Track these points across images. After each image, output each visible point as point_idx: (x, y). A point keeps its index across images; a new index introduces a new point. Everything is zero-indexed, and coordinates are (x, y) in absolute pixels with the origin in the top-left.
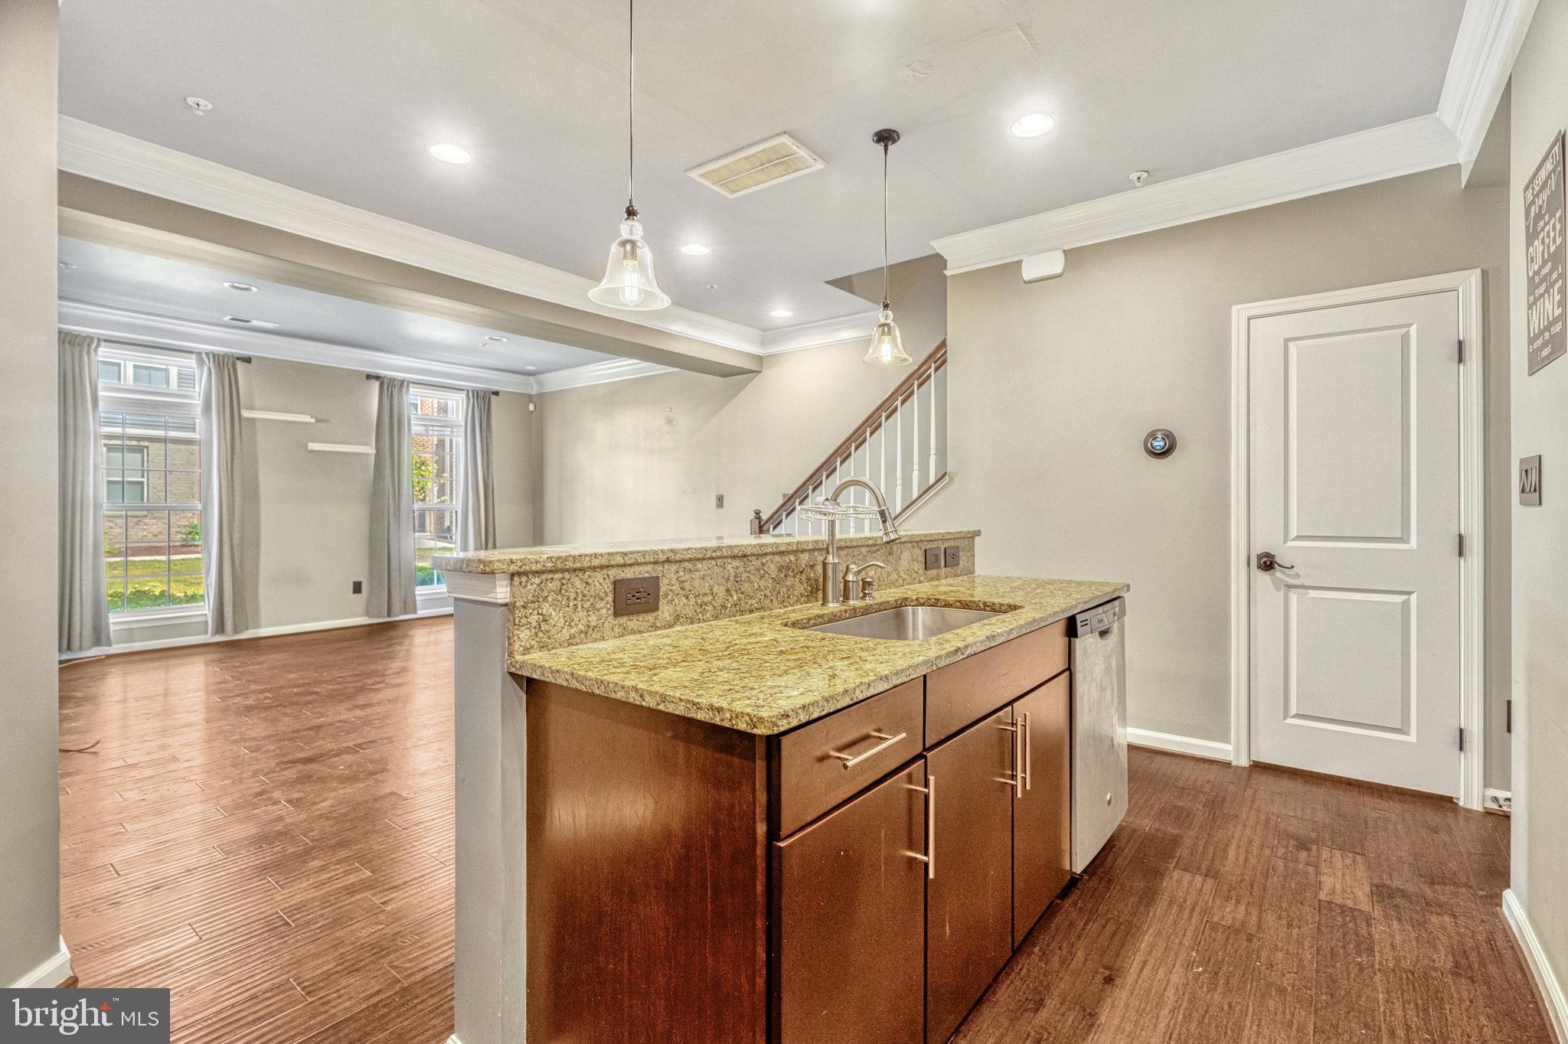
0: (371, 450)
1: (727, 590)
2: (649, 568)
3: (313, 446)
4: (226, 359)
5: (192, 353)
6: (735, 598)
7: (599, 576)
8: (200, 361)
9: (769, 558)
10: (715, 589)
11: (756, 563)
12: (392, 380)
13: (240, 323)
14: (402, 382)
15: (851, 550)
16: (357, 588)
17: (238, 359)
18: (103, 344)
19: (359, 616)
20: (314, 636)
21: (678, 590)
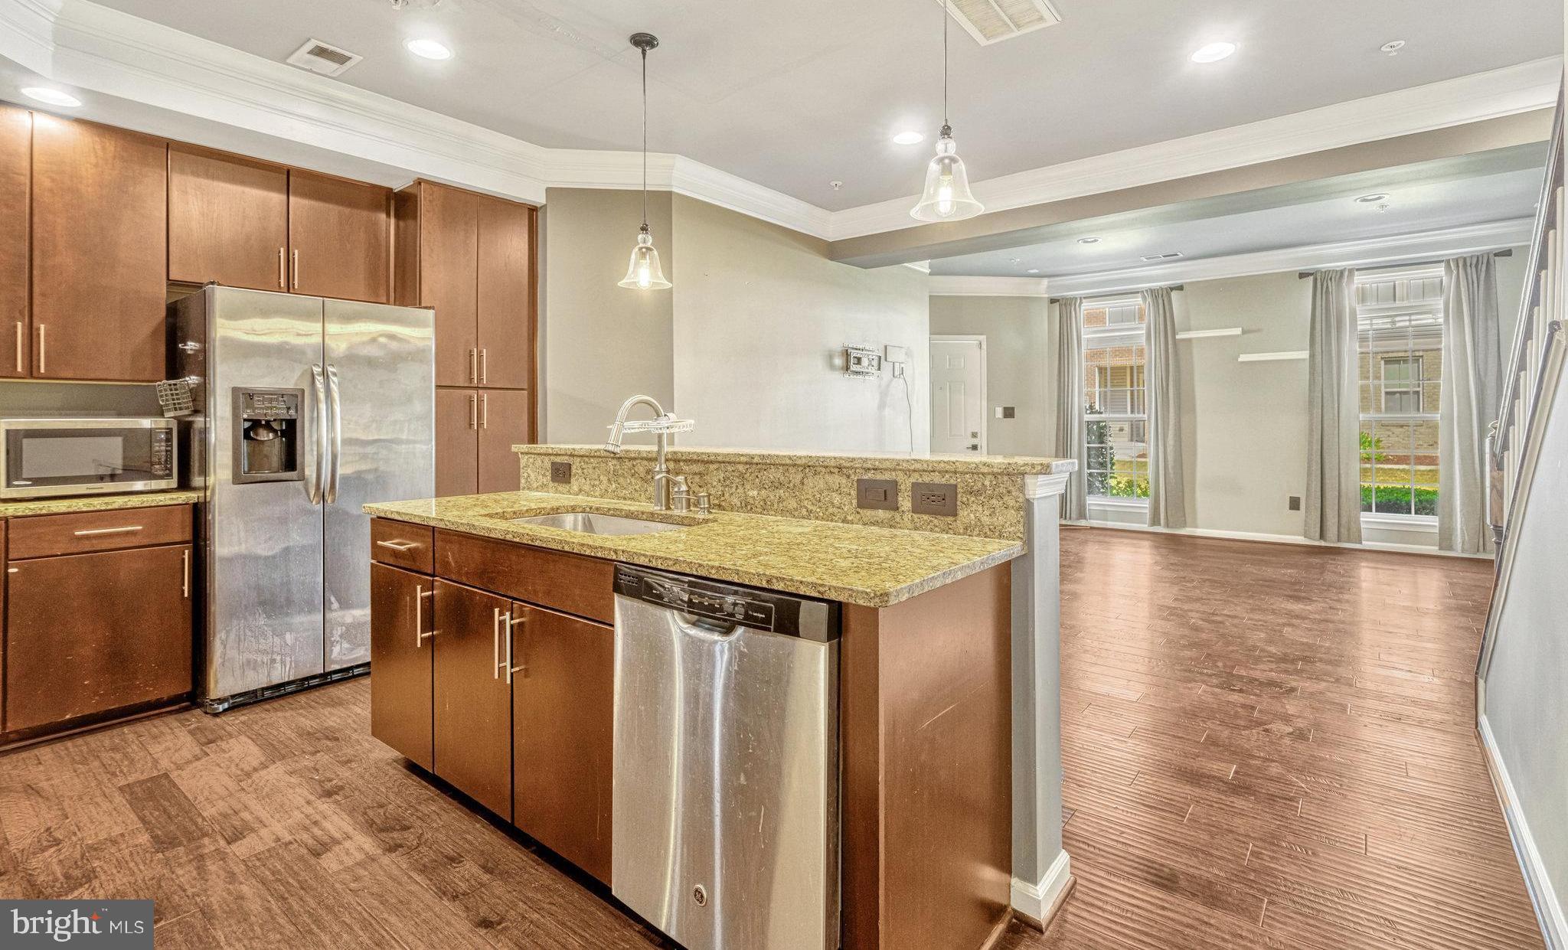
0: (1305, 355)
1: (609, 480)
2: (567, 458)
3: (1243, 358)
4: (1160, 292)
5: (1138, 292)
6: (614, 486)
7: (546, 459)
8: (1144, 298)
9: (638, 461)
10: (601, 477)
11: (629, 464)
12: (1327, 273)
13: (1171, 257)
14: (1342, 272)
15: (722, 465)
16: (1295, 504)
17: (1172, 289)
18: (1084, 300)
19: (1299, 535)
20: (1227, 543)
21: (581, 474)
